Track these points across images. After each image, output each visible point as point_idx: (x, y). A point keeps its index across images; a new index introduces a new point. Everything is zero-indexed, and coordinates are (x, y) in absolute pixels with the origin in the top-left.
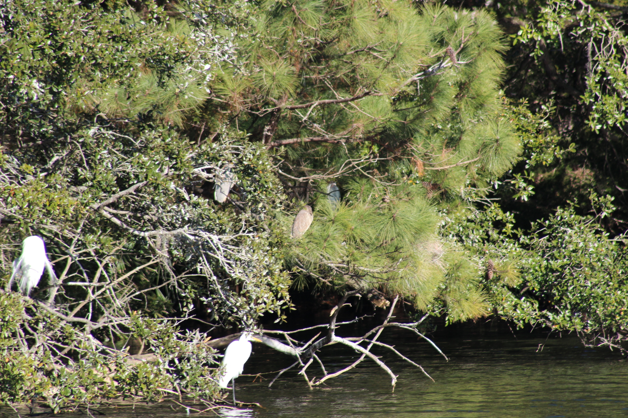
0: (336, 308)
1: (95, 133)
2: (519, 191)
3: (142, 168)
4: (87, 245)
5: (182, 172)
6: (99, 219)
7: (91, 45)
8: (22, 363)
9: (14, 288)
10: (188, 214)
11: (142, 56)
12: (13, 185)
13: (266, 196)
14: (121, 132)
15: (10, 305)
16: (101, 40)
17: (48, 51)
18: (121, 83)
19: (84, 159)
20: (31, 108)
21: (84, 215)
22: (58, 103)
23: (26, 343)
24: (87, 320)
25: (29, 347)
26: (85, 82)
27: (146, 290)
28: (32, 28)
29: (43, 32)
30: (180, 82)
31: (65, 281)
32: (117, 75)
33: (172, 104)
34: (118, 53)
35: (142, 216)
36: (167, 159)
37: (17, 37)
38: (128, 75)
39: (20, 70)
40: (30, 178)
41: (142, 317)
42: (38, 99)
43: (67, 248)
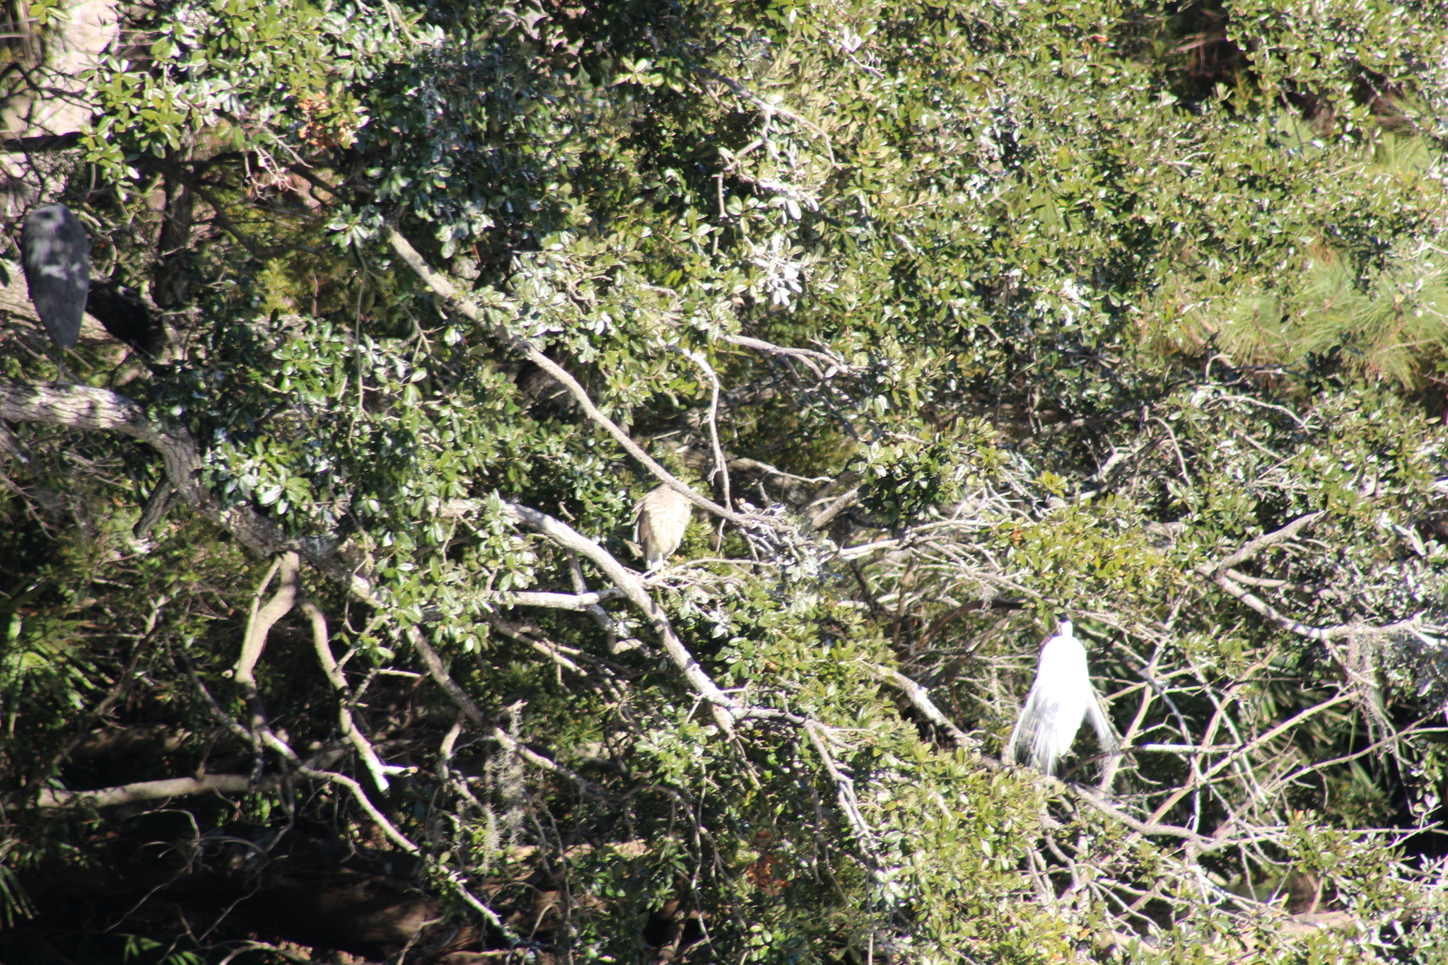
1: (1207, 401)
3: (1314, 481)
4: (1188, 657)
5: (1407, 491)
6: (1216, 598)
7: (1199, 197)
8: (1043, 929)
9: (1023, 757)
10: (1422, 587)
11: (1316, 222)
12: (1018, 520)
14: (1267, 397)
15: (1015, 796)
16: (1223, 185)
17: (1102, 213)
18: (1269, 285)
19: (1182, 459)
20: (1062, 342)
21: (1181, 588)
22: (1123, 334)
23: (1050, 883)
24: (1190, 833)
25: (1059, 894)
26: (1185, 282)
27: (1325, 764)
28: (1066, 160)
29: (1089, 170)
30: (1404, 279)
31: (1138, 742)
32: (1260, 265)
33: (1386, 331)
34: (1262, 216)
35: (1316, 592)
36: (1374, 459)
37: (1030, 183)
38: (1284, 265)
39: (1036, 258)
40: (1059, 504)
41: (1318, 824)
42: (1077, 323)
43: (1143, 667)
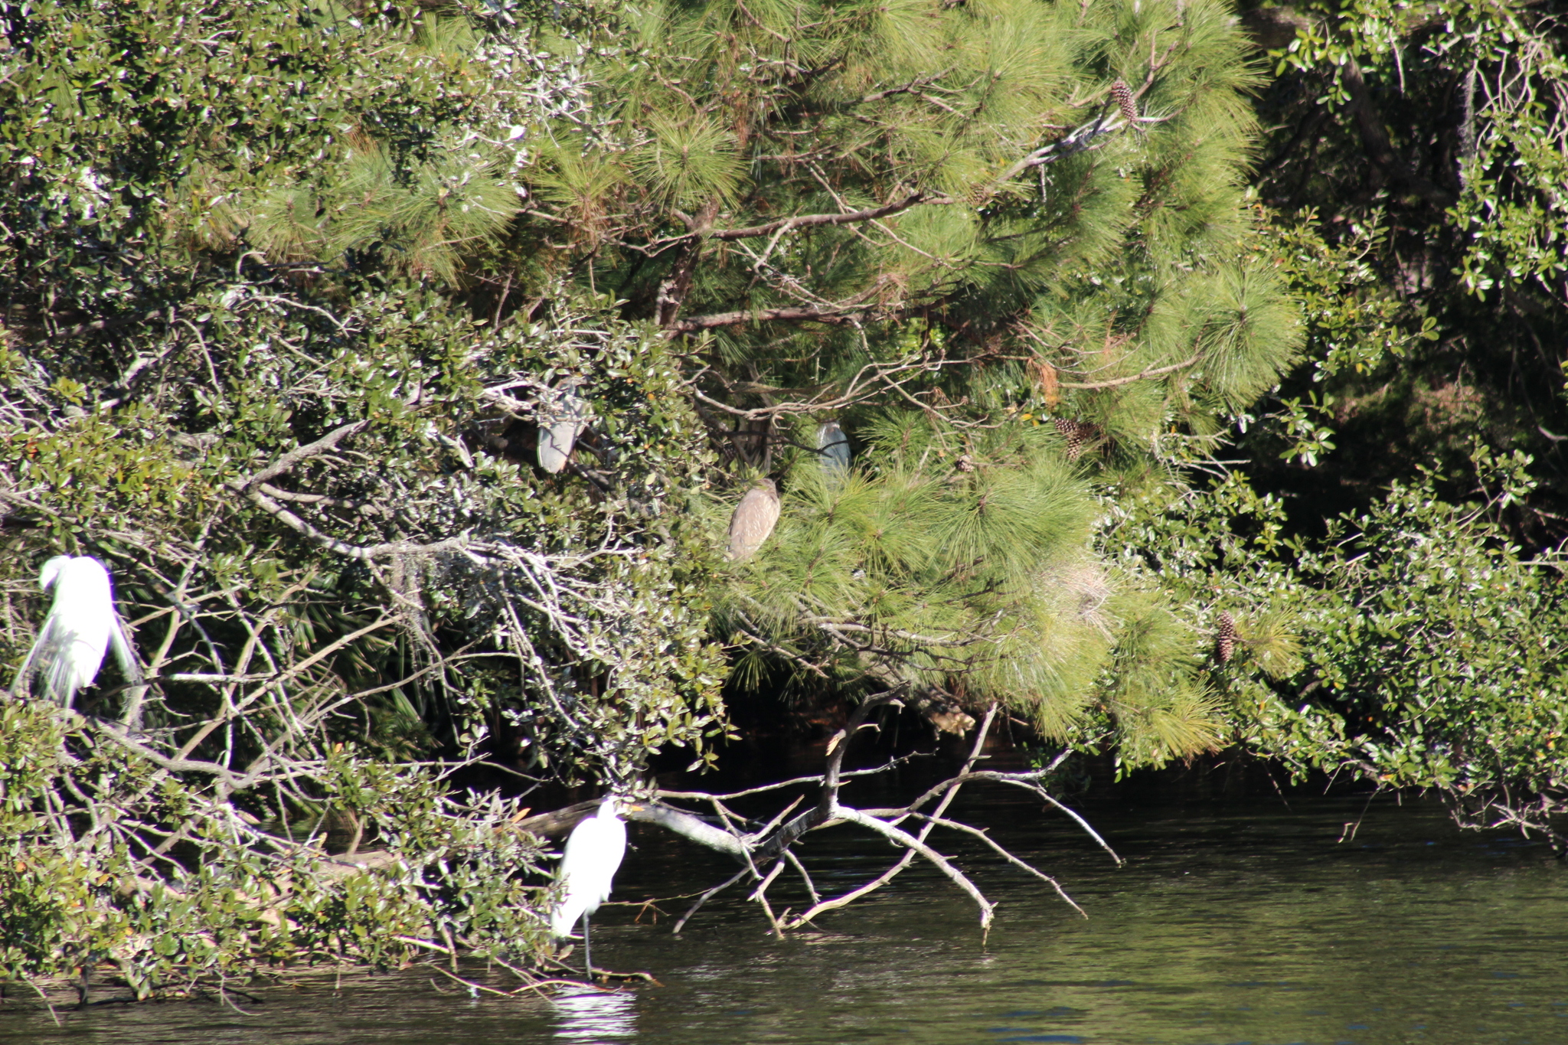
0: (842, 734)
1: (238, 301)
2: (1296, 441)
3: (353, 388)
4: (219, 580)
5: (453, 398)
6: (249, 514)
7: (227, 79)
8: (59, 875)
10: (469, 501)
11: (352, 107)
12: (32, 431)
13: (665, 455)
14: (303, 298)
15: (29, 730)
16: (252, 66)
17: (119, 95)
18: (303, 176)
19: (211, 365)
20: (78, 237)
21: (212, 504)
22: (145, 228)
23: (66, 825)
24: (221, 770)
25: (77, 836)
26: (212, 172)
27: (366, 693)
28: (80, 37)
29: (105, 48)
30: (448, 171)
31: (163, 670)
32: (292, 154)
33: (429, 227)
34: (294, 100)
35: (356, 507)
36: (418, 364)
37: (40, 62)
38: (319, 154)
39: (49, 144)
40: (77, 413)
41: (358, 757)
42: (95, 216)
43: (169, 589)
